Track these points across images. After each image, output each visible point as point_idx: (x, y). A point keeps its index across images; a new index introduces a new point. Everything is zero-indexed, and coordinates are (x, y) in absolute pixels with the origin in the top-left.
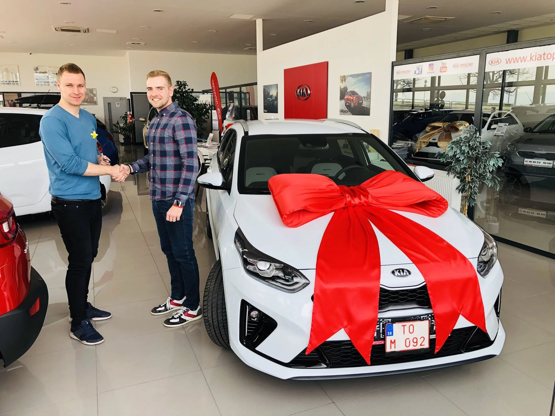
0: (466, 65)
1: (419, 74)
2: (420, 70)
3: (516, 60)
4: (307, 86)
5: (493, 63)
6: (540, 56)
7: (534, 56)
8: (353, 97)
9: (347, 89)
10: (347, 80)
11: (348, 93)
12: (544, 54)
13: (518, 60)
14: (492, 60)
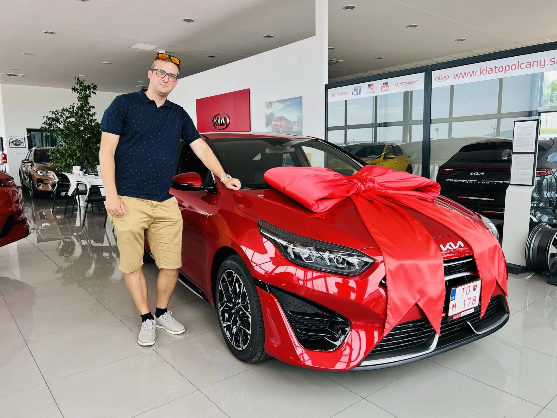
0: (410, 82)
1: (357, 95)
2: (358, 91)
3: (465, 75)
5: (440, 80)
6: (491, 69)
7: (484, 70)
8: (281, 122)
9: (274, 115)
10: (274, 105)
11: (275, 119)
12: (495, 68)
13: (467, 74)
14: (439, 77)
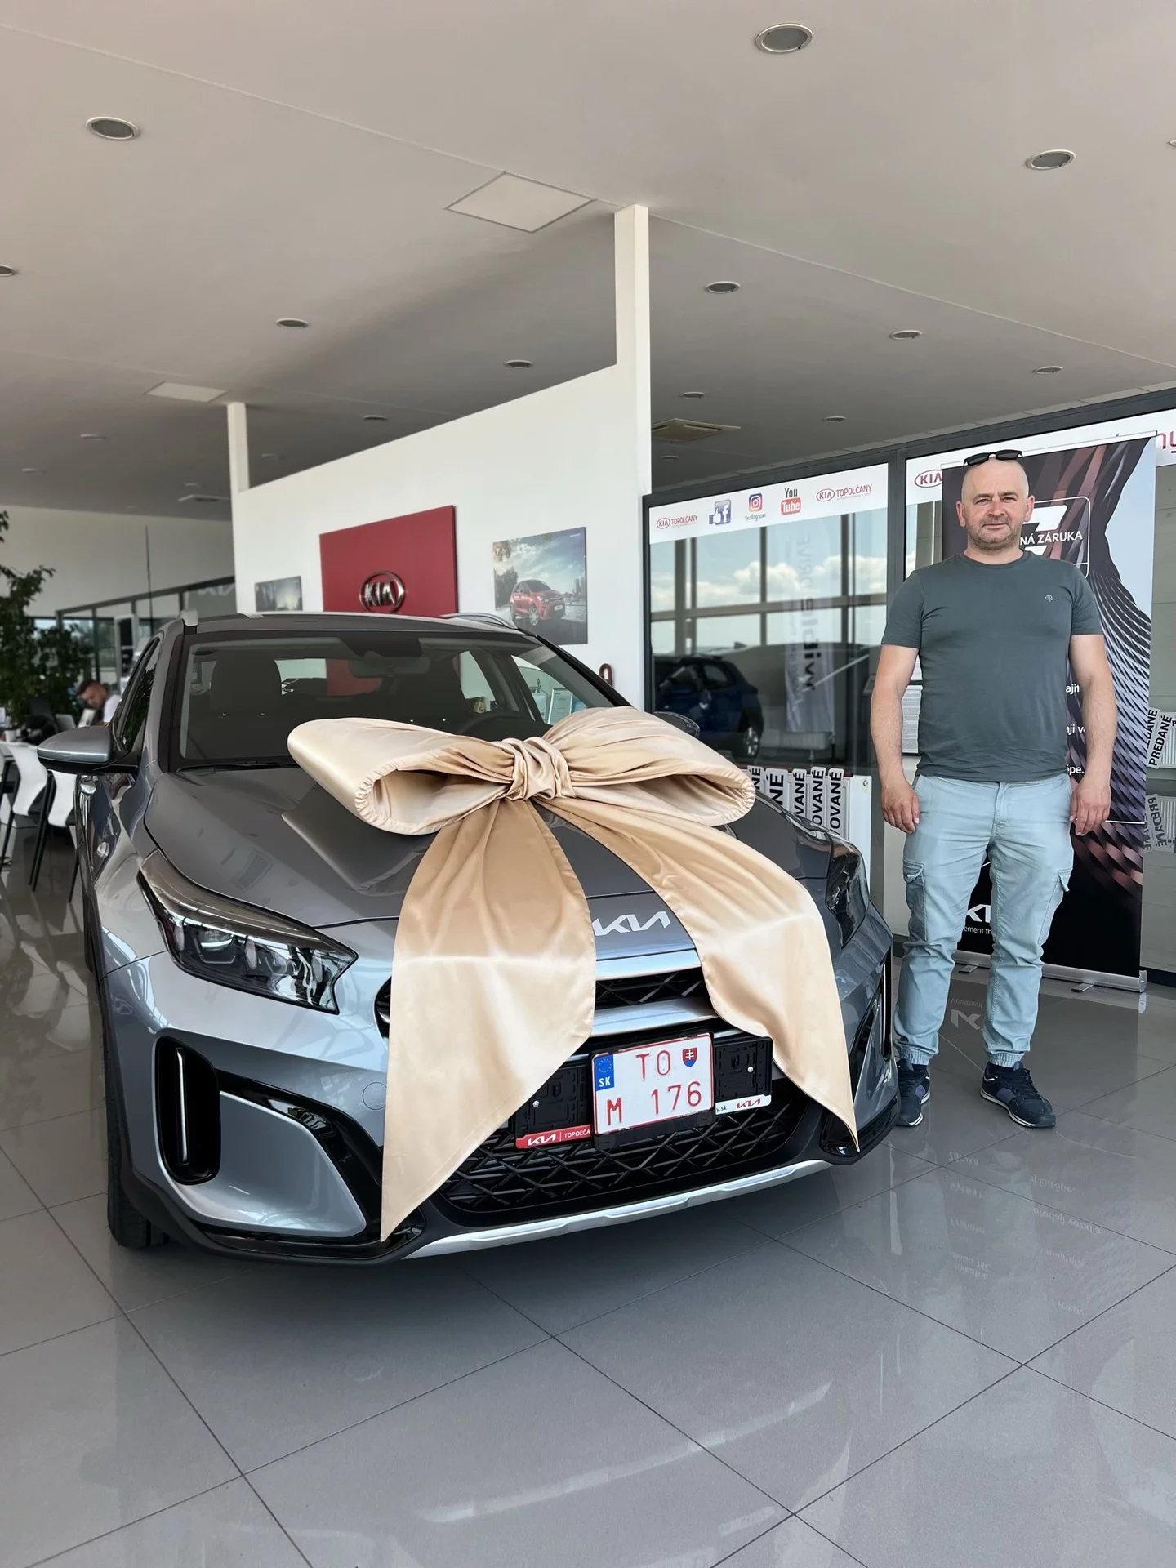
0: (852, 492)
1: (722, 523)
2: (725, 513)
4: (396, 575)
5: (926, 483)
8: (535, 597)
9: (516, 577)
10: (516, 551)
11: (518, 587)
14: (924, 475)
